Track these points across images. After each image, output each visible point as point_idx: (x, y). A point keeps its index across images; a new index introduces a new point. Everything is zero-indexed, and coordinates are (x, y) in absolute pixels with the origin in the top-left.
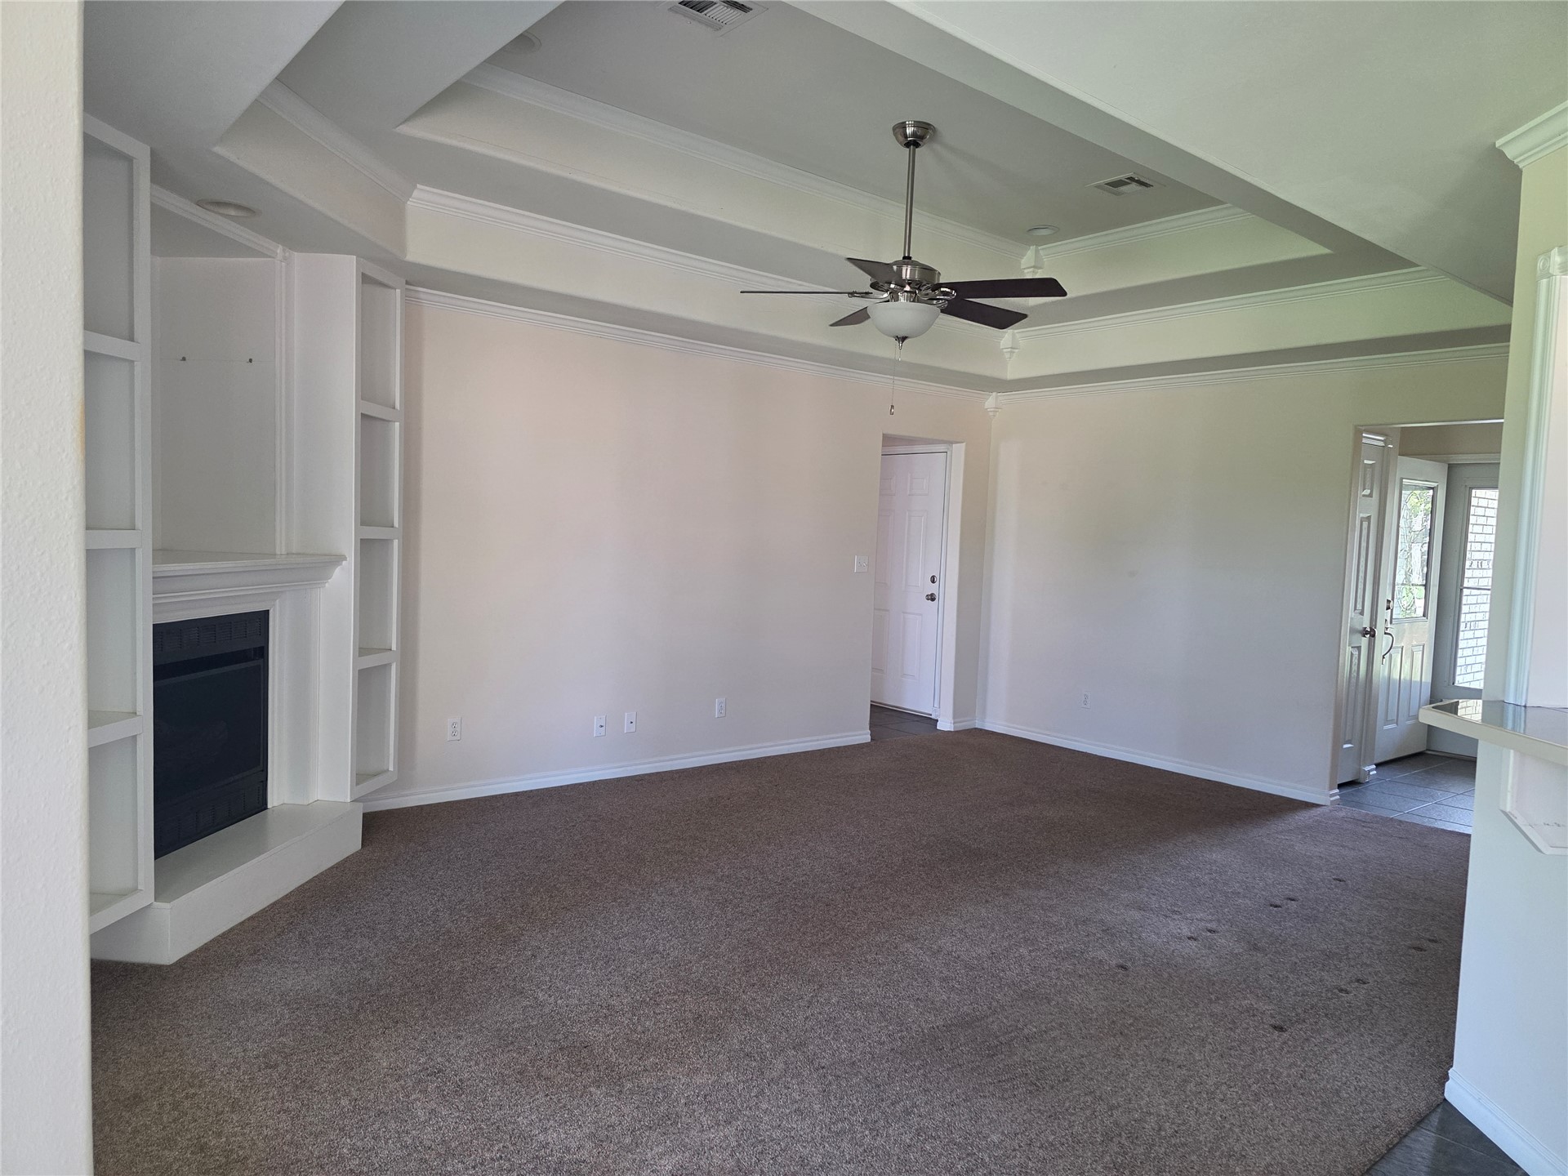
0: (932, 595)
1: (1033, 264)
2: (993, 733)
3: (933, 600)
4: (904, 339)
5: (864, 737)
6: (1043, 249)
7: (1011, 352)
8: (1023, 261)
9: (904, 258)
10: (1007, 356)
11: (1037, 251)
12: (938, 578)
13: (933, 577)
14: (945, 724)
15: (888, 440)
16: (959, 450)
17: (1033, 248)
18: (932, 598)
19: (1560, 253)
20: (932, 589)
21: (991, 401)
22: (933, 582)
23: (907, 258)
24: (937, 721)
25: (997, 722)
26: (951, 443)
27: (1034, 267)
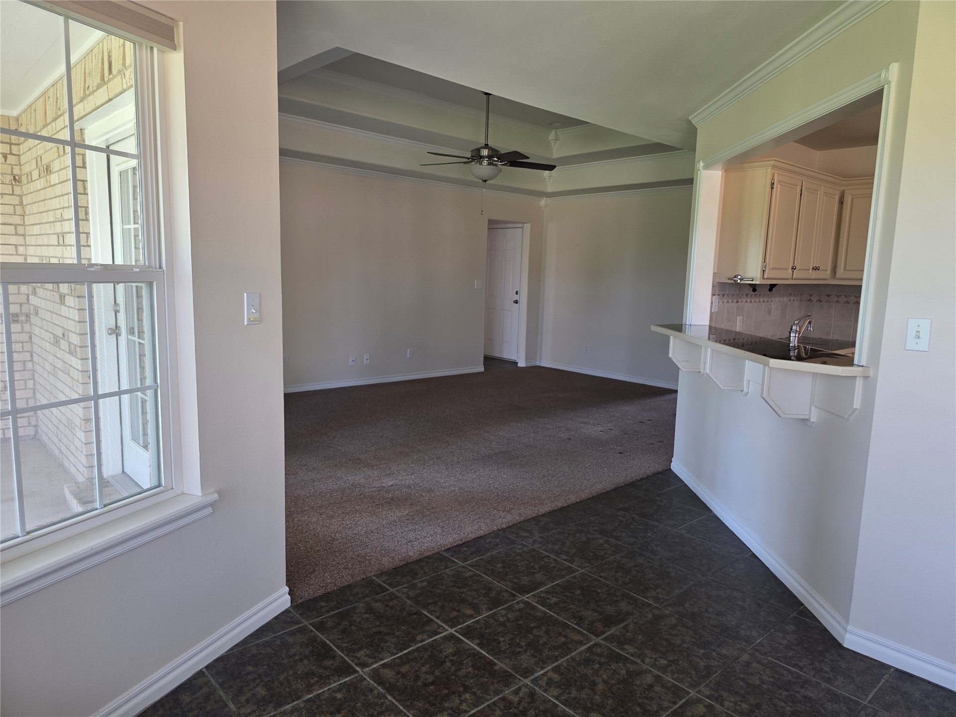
0: (517, 300)
1: (554, 139)
2: (544, 367)
3: (517, 303)
4: (486, 181)
5: (481, 369)
6: (560, 131)
7: (549, 179)
8: (550, 137)
9: (485, 145)
10: (547, 180)
11: (556, 131)
12: (519, 291)
13: (517, 292)
14: (522, 364)
15: (491, 222)
16: (528, 226)
17: (554, 131)
18: (516, 302)
19: (703, 162)
20: (516, 297)
21: (543, 202)
22: (517, 294)
23: (486, 145)
24: (518, 363)
25: (546, 362)
26: (524, 223)
27: (555, 140)
